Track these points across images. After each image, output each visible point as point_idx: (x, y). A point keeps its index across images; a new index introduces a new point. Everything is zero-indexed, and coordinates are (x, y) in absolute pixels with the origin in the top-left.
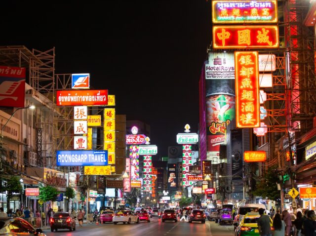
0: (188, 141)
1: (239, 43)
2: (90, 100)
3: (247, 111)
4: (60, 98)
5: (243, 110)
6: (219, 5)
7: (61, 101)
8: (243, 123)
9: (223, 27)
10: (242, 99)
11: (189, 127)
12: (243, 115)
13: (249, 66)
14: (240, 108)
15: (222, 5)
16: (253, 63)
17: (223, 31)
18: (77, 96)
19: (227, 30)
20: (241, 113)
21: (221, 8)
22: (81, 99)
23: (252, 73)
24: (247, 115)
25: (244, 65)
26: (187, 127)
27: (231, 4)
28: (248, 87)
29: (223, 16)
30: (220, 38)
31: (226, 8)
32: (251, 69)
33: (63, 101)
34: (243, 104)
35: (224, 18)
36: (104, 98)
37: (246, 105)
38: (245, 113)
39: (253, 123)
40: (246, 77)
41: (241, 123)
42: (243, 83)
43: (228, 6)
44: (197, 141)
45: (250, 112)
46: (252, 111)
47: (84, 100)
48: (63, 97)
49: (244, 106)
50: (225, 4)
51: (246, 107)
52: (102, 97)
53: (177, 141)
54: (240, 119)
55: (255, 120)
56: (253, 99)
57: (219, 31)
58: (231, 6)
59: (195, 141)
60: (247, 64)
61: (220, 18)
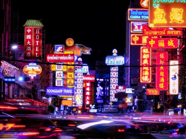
0: (115, 63)
1: (143, 42)
2: (65, 59)
3: (145, 75)
4: (48, 57)
5: (143, 74)
6: (134, 24)
7: (49, 60)
8: (143, 80)
9: (136, 35)
10: (143, 69)
11: (116, 51)
12: (143, 77)
13: (147, 54)
14: (142, 73)
15: (135, 24)
16: (149, 52)
17: (136, 36)
18: (58, 56)
19: (138, 36)
20: (142, 76)
21: (135, 25)
22: (59, 58)
23: (148, 57)
24: (145, 77)
25: (145, 53)
26: (115, 51)
27: (140, 23)
28: (146, 63)
29: (136, 29)
30: (134, 40)
31: (137, 25)
32: (148, 55)
33: (50, 59)
34: (144, 71)
35: (136, 30)
36: (72, 58)
37: (145, 72)
38: (145, 76)
39: (148, 81)
40: (145, 59)
41: (142, 80)
42: (144, 61)
43: (138, 25)
44: (123, 63)
45: (147, 75)
46: (148, 74)
47: (61, 59)
48: (50, 57)
49: (144, 72)
50: (137, 24)
51: (145, 73)
52: (71, 57)
53: (106, 63)
54: (142, 78)
55: (149, 79)
56: (148, 69)
57: (134, 36)
58: (140, 25)
59: (121, 63)
60: (146, 53)
61: (134, 30)
